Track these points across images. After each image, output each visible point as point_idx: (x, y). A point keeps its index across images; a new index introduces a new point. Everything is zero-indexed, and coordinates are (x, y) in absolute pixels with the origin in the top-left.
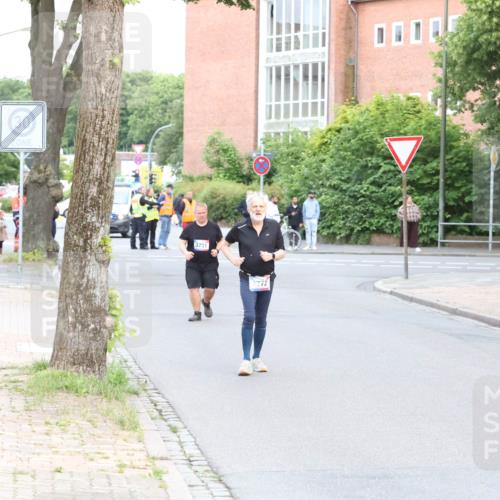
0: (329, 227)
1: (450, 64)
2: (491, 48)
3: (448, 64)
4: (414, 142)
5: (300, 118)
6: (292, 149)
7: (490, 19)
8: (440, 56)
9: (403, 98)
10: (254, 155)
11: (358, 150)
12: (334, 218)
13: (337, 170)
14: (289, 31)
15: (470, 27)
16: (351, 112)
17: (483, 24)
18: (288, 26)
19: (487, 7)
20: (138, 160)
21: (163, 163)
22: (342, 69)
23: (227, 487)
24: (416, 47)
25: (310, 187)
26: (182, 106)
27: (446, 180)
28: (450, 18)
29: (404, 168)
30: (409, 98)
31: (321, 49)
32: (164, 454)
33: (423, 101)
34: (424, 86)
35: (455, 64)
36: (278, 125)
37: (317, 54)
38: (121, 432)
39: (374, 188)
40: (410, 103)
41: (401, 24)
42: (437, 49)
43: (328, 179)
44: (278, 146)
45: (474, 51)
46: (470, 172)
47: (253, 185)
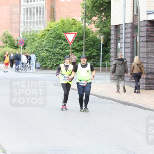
0: (45, 64)
1: (87, 7)
2: (101, 2)
3: (86, 8)
4: (74, 35)
6: (32, 37)
8: (84, 5)
9: (70, 19)
10: (19, 39)
11: (55, 37)
12: (47, 61)
13: (48, 44)
16: (53, 24)
22: (50, 9)
25: (38, 50)
27: (85, 47)
29: (70, 43)
30: (73, 19)
31: (42, 2)
33: (78, 20)
34: (78, 15)
35: (89, 7)
37: (41, 4)
39: (60, 51)
40: (73, 21)
42: (82, 2)
43: (45, 47)
44: (27, 36)
45: (95, 3)
46: (94, 45)
47: (19, 49)
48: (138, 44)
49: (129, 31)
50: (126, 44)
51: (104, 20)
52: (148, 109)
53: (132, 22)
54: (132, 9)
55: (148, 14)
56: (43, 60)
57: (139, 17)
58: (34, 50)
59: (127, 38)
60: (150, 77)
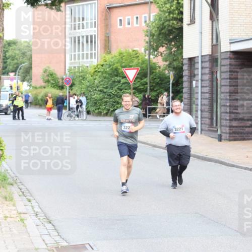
0: (98, 109)
1: (152, 35)
2: (170, 28)
3: (151, 35)
4: (136, 70)
5: (85, 60)
6: (81, 74)
7: (169, 15)
8: (147, 32)
9: (131, 51)
10: (64, 77)
11: (111, 74)
12: (101, 105)
13: (102, 83)
14: (79, 21)
15: (160, 19)
16: (108, 57)
17: (166, 17)
18: (79, 18)
19: (168, 9)
20: (12, 79)
21: (23, 81)
22: (103, 38)
23: (53, 226)
24: (136, 27)
25: (90, 91)
26: (31, 55)
27: (151, 86)
28: (152, 15)
29: (131, 82)
30: (134, 51)
31: (94, 29)
32: (25, 211)
33: (140, 52)
34: (141, 46)
36: (75, 63)
37: (92, 31)
38: (5, 202)
39: (119, 91)
40: (134, 53)
41: (130, 17)
42: (146, 28)
43: (98, 87)
44: (75, 73)
45: (162, 29)
46: (161, 84)
47: (64, 90)
48: (219, 82)
49: (207, 65)
50: (203, 82)
51: (174, 51)
52: (233, 166)
53: (210, 53)
54: (211, 37)
55: (231, 43)
56: (96, 103)
57: (219, 47)
58: (84, 90)
59: (205, 74)
60: (235, 124)
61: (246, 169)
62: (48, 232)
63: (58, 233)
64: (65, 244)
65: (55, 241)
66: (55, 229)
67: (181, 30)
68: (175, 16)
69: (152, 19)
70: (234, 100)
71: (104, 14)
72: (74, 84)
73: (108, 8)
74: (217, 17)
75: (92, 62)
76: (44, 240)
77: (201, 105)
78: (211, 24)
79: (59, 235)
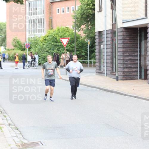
1: (77, 18)
2: (88, 14)
3: (76, 18)
4: (68, 39)
5: (38, 33)
6: (35, 42)
7: (87, 6)
8: (74, 16)
9: (64, 27)
10: (25, 43)
11: (53, 41)
13: (48, 47)
15: (82, 8)
16: (51, 31)
17: (85, 8)
19: (86, 3)
21: (1, 46)
22: (48, 20)
23: (20, 131)
24: (68, 14)
25: (41, 52)
26: (6, 30)
27: (76, 49)
28: (77, 6)
29: (65, 46)
30: (66, 28)
33: (70, 28)
34: (70, 25)
35: (78, 18)
36: (32, 35)
39: (58, 52)
40: (66, 29)
41: (64, 8)
42: (73, 14)
43: (45, 49)
44: (32, 41)
45: (83, 15)
46: (83, 47)
47: (26, 51)
48: (117, 46)
49: (109, 35)
50: (107, 46)
51: (90, 28)
52: (125, 95)
53: (111, 29)
54: (111, 19)
55: (123, 23)
56: (44, 59)
57: (116, 25)
58: (37, 51)
59: (108, 41)
60: (126, 70)
61: (133, 96)
62: (17, 135)
63: (22, 135)
64: (26, 142)
65: (20, 140)
66: (21, 133)
67: (94, 15)
68: (90, 7)
69: (77, 9)
70: (125, 56)
71: (49, 6)
72: (31, 48)
73: (51, 2)
74: (115, 7)
75: (42, 34)
76: (14, 140)
77: (106, 59)
78: (111, 12)
79: (23, 137)
